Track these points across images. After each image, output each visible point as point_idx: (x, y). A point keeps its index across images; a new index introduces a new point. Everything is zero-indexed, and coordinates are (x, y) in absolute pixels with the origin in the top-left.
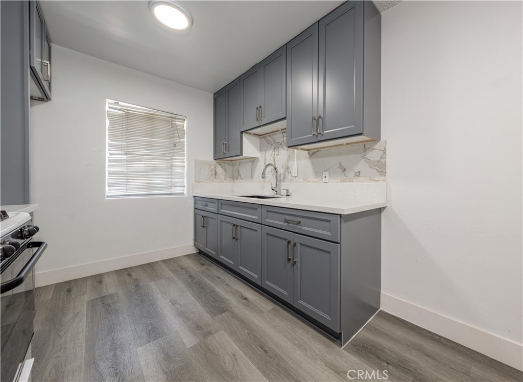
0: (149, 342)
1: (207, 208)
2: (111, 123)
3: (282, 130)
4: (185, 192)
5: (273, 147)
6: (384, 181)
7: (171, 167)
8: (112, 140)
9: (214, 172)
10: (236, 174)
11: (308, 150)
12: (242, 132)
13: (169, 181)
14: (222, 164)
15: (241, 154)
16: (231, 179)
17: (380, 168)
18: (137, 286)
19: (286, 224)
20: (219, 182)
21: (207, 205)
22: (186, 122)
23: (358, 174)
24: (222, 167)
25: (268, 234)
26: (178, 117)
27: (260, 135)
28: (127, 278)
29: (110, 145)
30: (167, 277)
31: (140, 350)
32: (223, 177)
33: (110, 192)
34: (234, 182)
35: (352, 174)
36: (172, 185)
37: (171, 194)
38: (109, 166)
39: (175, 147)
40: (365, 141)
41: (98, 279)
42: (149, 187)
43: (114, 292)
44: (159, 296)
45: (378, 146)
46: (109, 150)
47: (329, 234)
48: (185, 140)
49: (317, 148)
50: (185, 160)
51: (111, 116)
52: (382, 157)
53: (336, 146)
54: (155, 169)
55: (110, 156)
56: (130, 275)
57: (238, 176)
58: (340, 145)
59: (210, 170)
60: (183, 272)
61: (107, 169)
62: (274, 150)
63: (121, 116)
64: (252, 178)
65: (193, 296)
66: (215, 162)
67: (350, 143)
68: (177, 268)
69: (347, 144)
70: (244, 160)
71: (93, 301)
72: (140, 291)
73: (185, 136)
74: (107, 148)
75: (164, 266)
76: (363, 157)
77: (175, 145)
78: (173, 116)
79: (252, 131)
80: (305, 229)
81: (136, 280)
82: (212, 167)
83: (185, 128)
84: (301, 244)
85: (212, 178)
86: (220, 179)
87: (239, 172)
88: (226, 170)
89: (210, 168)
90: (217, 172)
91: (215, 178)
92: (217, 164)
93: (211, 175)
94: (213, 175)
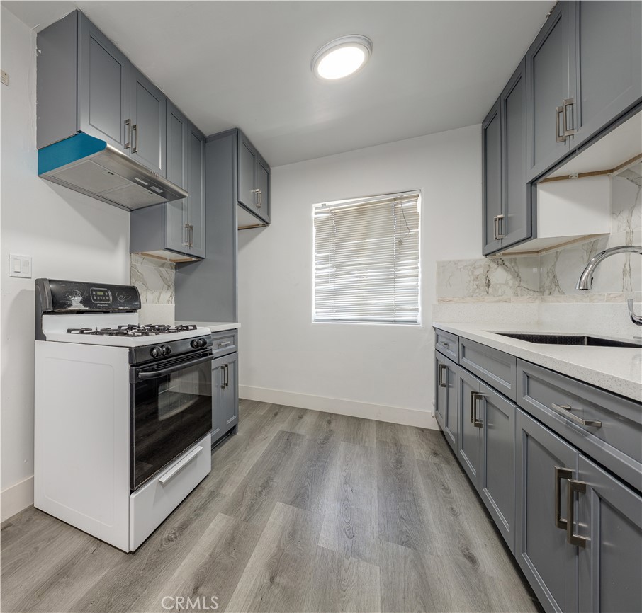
0: (291, 505)
2: (318, 231)
4: (419, 319)
7: (395, 278)
8: (319, 252)
9: (484, 281)
10: (547, 283)
13: (391, 301)
14: (506, 263)
15: (532, 233)
18: (326, 439)
22: (420, 199)
24: (507, 268)
25: (527, 434)
26: (406, 195)
27: (612, 171)
28: (325, 424)
29: (317, 259)
30: (367, 445)
31: (279, 505)
33: (317, 314)
34: (543, 300)
36: (397, 308)
37: (394, 321)
38: (316, 283)
39: (401, 246)
41: (302, 413)
42: (363, 309)
43: (303, 434)
44: (339, 462)
46: (316, 264)
48: (419, 230)
50: (419, 265)
51: (318, 222)
54: (369, 283)
55: (318, 272)
56: (329, 422)
57: (553, 286)
59: (472, 278)
60: (392, 450)
61: (314, 289)
63: (327, 220)
65: (379, 489)
68: (388, 440)
70: (568, 247)
71: (283, 432)
72: (325, 445)
73: (420, 223)
74: (314, 262)
75: (373, 430)
77: (400, 242)
78: (398, 196)
81: (331, 431)
82: (479, 271)
83: (419, 210)
85: (477, 294)
86: (500, 294)
87: (554, 277)
88: (518, 275)
89: (473, 272)
90: (491, 281)
91: (486, 293)
92: (492, 263)
93: (475, 287)
94: (482, 288)
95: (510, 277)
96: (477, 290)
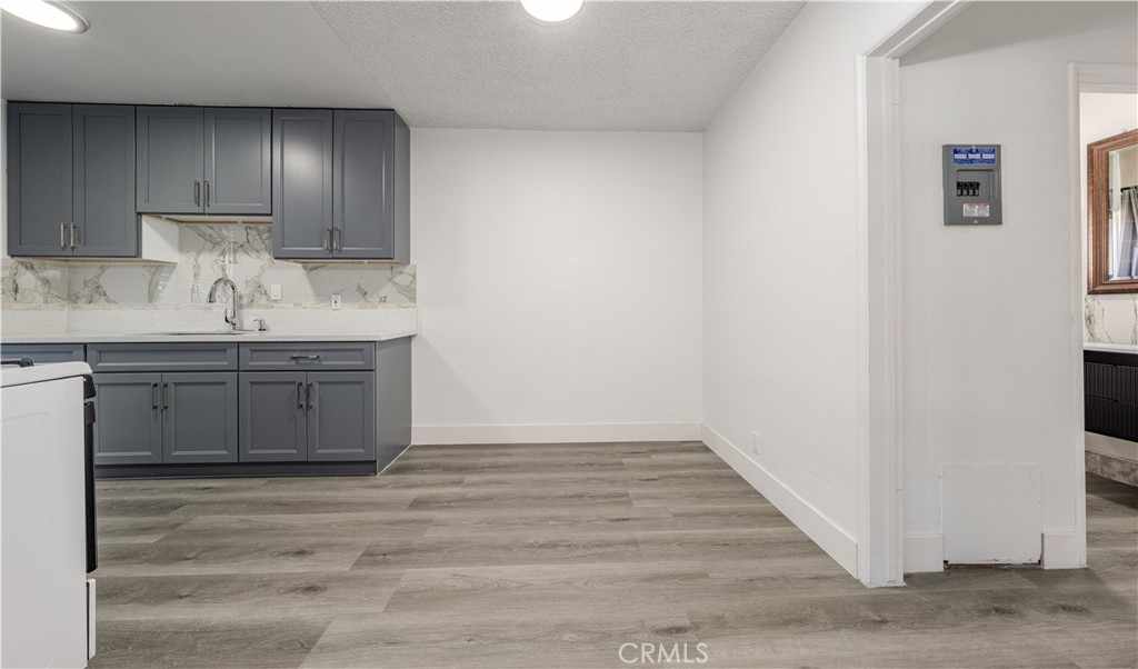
5: (219, 249)
6: (414, 307)
9: (11, 286)
10: (84, 291)
11: (302, 263)
12: (140, 214)
14: (36, 268)
16: (66, 303)
17: (410, 293)
19: (293, 363)
23: (384, 300)
24: (35, 273)
25: (252, 383)
27: (182, 222)
32: (40, 299)
34: (75, 308)
35: (375, 299)
45: (407, 269)
47: (361, 363)
49: (320, 263)
52: (411, 282)
53: (352, 263)
58: (359, 263)
64: (150, 301)
66: (11, 262)
67: (373, 263)
69: (369, 263)
70: (122, 264)
76: (390, 280)
80: (326, 364)
82: (4, 273)
84: (320, 383)
86: (29, 301)
87: (98, 287)
88: (48, 282)
90: (19, 286)
91: (13, 299)
92: (20, 266)
94: (9, 294)
95: (39, 283)
96: (3, 296)
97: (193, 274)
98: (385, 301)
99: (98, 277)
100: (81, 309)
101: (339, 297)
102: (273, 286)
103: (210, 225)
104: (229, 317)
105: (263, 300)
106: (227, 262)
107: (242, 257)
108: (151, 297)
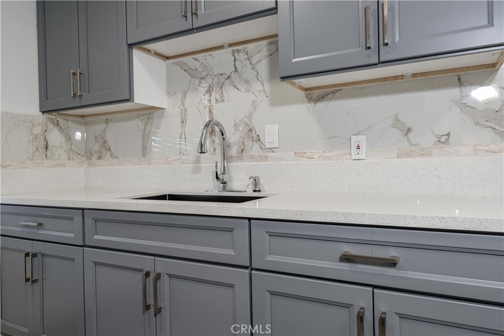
1: (41, 232)
3: (231, 45)
5: (205, 85)
9: (43, 143)
11: (306, 90)
12: (131, 46)
14: (61, 123)
15: (130, 99)
16: (84, 158)
19: (345, 266)
20: (55, 166)
21: (40, 225)
23: (445, 139)
24: (61, 129)
27: (168, 58)
32: (64, 156)
34: (90, 165)
35: (428, 140)
40: (462, 69)
49: (336, 85)
53: (385, 79)
57: (104, 152)
58: (396, 78)
59: (31, 138)
62: (209, 91)
64: (144, 155)
66: (42, 118)
67: (423, 74)
69: (415, 75)
79: (151, 46)
82: (38, 130)
85: (37, 158)
86: (56, 158)
87: (104, 142)
88: (70, 139)
89: (31, 131)
90: (49, 143)
91: (44, 156)
92: (49, 122)
93: (35, 149)
94: (41, 150)
95: (64, 140)
96: (37, 153)
97: (180, 120)
98: (446, 142)
99: (104, 131)
100: (94, 165)
101: (363, 138)
102: (267, 128)
103: (195, 56)
104: (219, 173)
105: (256, 150)
106: (213, 101)
107: (230, 93)
108: (145, 150)
